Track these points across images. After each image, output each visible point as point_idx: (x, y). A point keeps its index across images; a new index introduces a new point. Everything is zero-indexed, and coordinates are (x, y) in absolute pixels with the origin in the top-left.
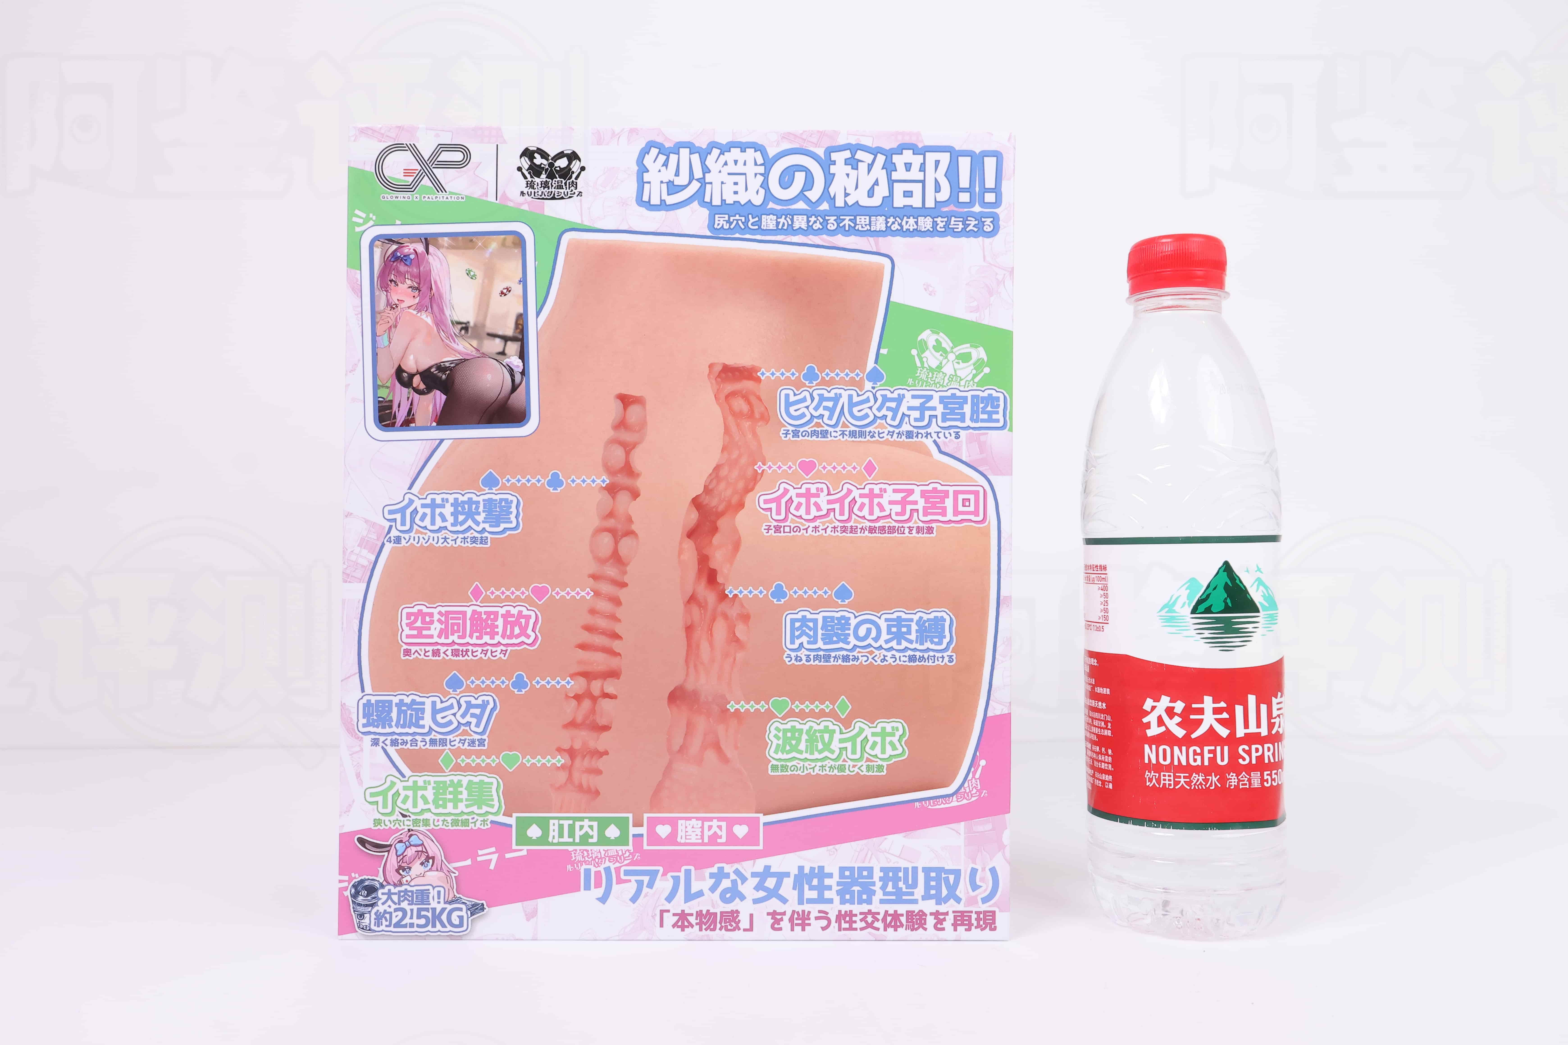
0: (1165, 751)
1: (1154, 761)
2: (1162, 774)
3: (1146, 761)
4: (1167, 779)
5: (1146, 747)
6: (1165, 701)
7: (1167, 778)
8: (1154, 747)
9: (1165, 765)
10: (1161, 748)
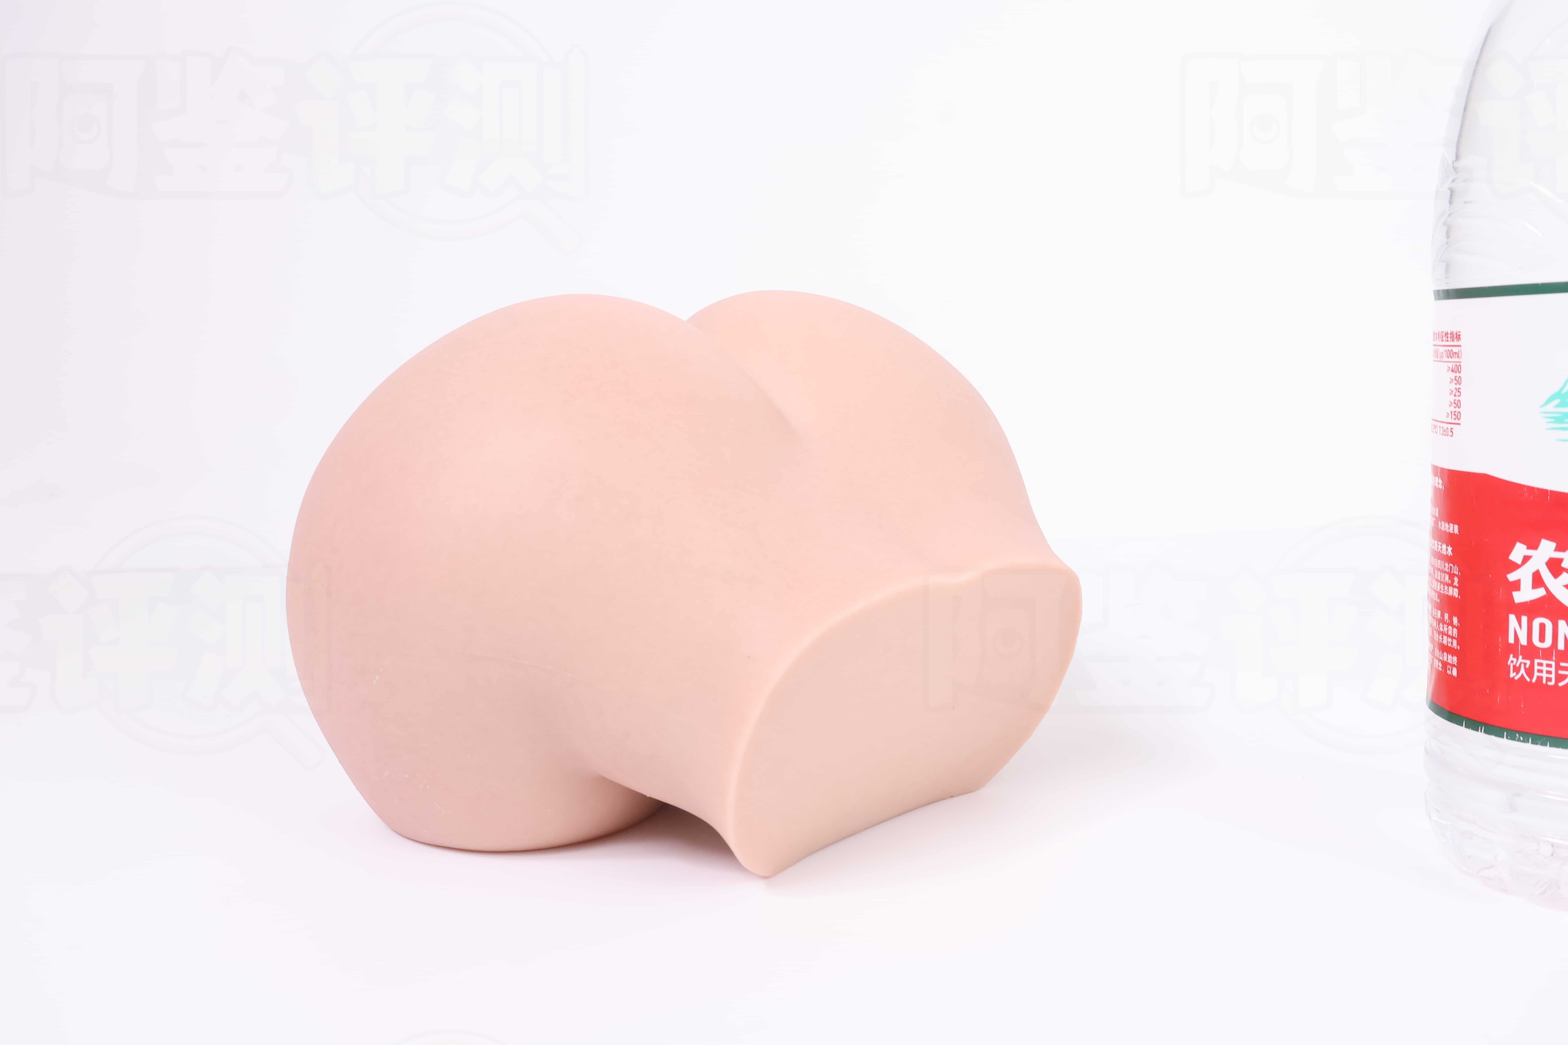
0: (1542, 627)
1: (1523, 641)
2: (1536, 661)
3: (1511, 640)
4: (1545, 670)
5: (1512, 618)
6: (1547, 549)
7: (1544, 668)
8: (1524, 619)
9: (1543, 649)
10: (1537, 622)
